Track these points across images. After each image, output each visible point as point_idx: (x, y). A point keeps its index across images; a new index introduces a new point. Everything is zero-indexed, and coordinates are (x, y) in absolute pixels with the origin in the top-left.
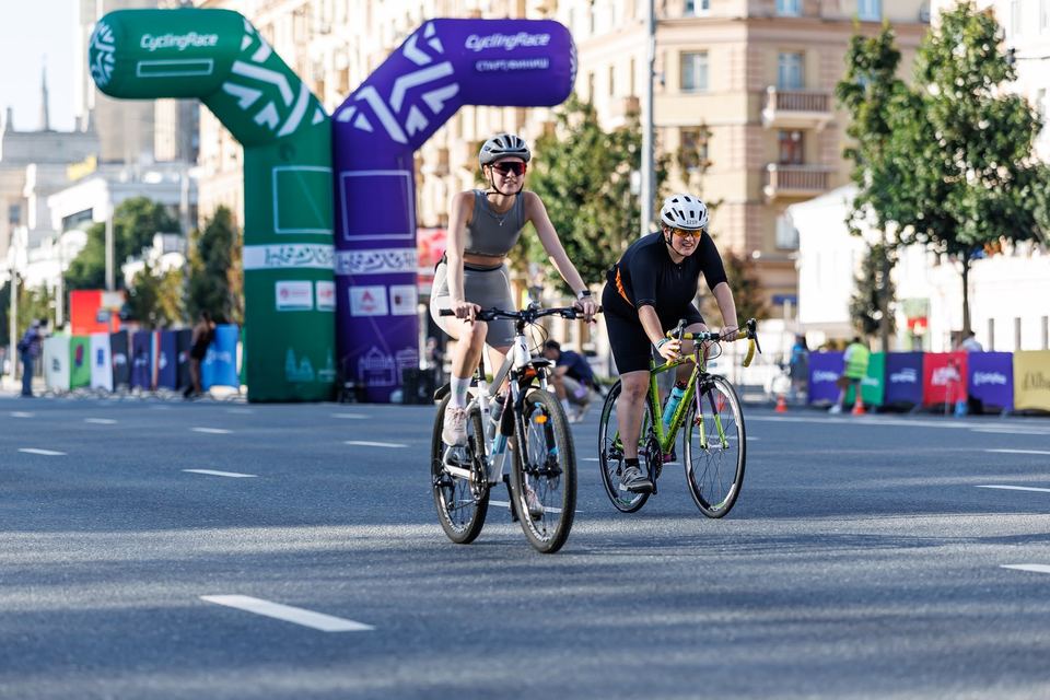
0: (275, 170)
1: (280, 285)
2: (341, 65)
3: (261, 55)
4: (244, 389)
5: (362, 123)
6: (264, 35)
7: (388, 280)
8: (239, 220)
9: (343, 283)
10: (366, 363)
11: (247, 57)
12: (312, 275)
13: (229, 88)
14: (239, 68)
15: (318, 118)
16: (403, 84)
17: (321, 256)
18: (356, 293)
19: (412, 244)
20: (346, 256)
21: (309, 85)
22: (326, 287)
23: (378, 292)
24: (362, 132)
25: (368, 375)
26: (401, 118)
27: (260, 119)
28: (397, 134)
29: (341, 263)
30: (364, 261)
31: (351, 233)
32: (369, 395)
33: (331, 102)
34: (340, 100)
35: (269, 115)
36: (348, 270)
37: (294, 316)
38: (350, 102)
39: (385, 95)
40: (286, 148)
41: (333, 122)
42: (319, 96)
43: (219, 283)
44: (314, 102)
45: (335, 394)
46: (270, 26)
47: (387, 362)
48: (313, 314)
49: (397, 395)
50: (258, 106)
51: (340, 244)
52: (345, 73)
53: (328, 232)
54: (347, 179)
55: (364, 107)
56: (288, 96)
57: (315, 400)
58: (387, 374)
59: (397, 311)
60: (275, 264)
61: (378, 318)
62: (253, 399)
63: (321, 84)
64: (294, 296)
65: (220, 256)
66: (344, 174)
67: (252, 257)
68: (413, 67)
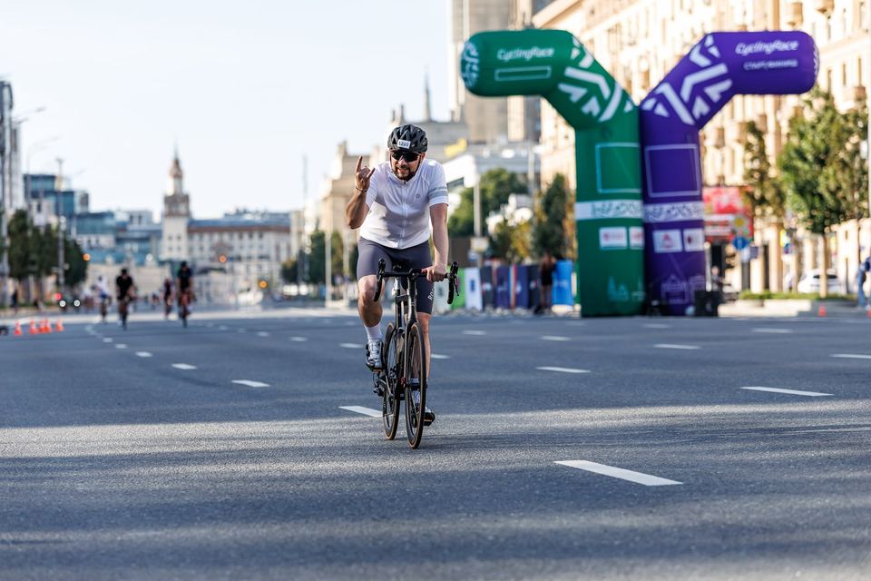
0: (598, 146)
1: (603, 231)
2: (644, 67)
3: (586, 62)
4: (578, 307)
5: (661, 110)
6: (588, 47)
7: (683, 225)
8: (572, 184)
9: (649, 228)
10: (667, 287)
11: (575, 64)
12: (626, 223)
13: (564, 87)
14: (570, 72)
15: (628, 108)
16: (690, 81)
17: (633, 209)
18: (659, 236)
19: (699, 198)
20: (651, 208)
21: (621, 82)
22: (636, 231)
23: (675, 235)
24: (661, 117)
25: (669, 295)
26: (689, 106)
27: (586, 109)
28: (686, 118)
29: (647, 214)
30: (664, 212)
31: (655, 191)
32: (670, 310)
33: (638, 95)
34: (644, 94)
35: (592, 106)
36: (652, 219)
37: (614, 253)
38: (651, 95)
39: (677, 89)
40: (605, 130)
41: (639, 110)
42: (628, 92)
43: (557, 229)
44: (626, 96)
45: (644, 310)
46: (592, 41)
47: (682, 286)
48: (628, 251)
49: (690, 310)
50: (585, 100)
51: (646, 200)
52: (647, 74)
53: (637, 191)
54: (651, 152)
55: (662, 99)
56: (606, 92)
57: (631, 314)
58: (682, 295)
59: (689, 248)
60: (599, 215)
61: (676, 254)
62: (585, 314)
63: (629, 83)
64: (613, 238)
65: (558, 211)
66: (648, 149)
67: (583, 211)
68: (696, 68)
